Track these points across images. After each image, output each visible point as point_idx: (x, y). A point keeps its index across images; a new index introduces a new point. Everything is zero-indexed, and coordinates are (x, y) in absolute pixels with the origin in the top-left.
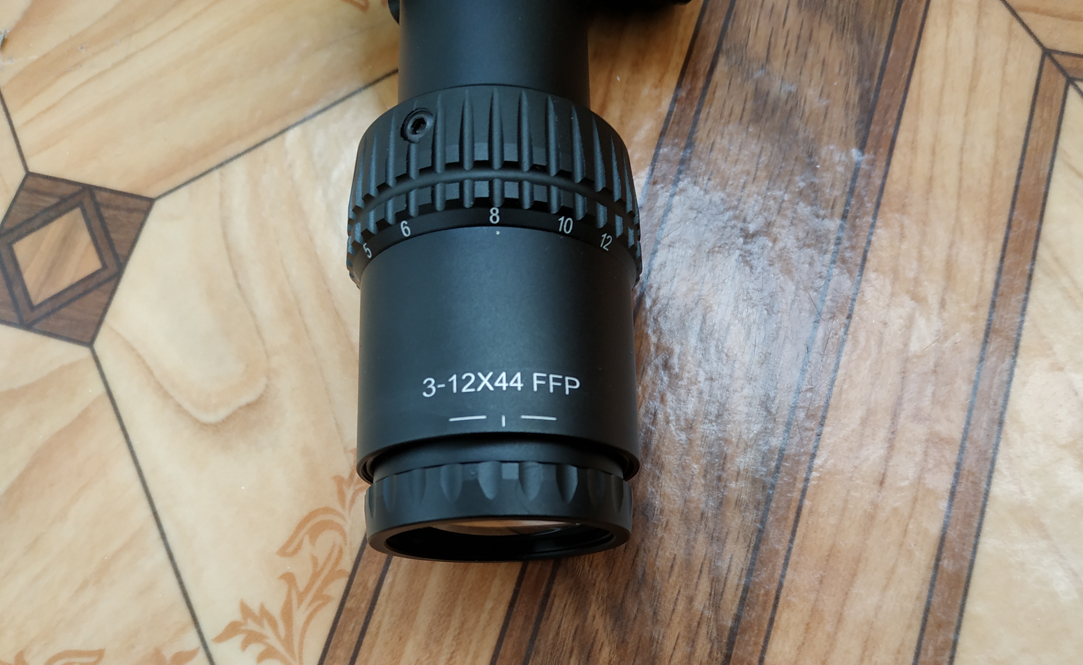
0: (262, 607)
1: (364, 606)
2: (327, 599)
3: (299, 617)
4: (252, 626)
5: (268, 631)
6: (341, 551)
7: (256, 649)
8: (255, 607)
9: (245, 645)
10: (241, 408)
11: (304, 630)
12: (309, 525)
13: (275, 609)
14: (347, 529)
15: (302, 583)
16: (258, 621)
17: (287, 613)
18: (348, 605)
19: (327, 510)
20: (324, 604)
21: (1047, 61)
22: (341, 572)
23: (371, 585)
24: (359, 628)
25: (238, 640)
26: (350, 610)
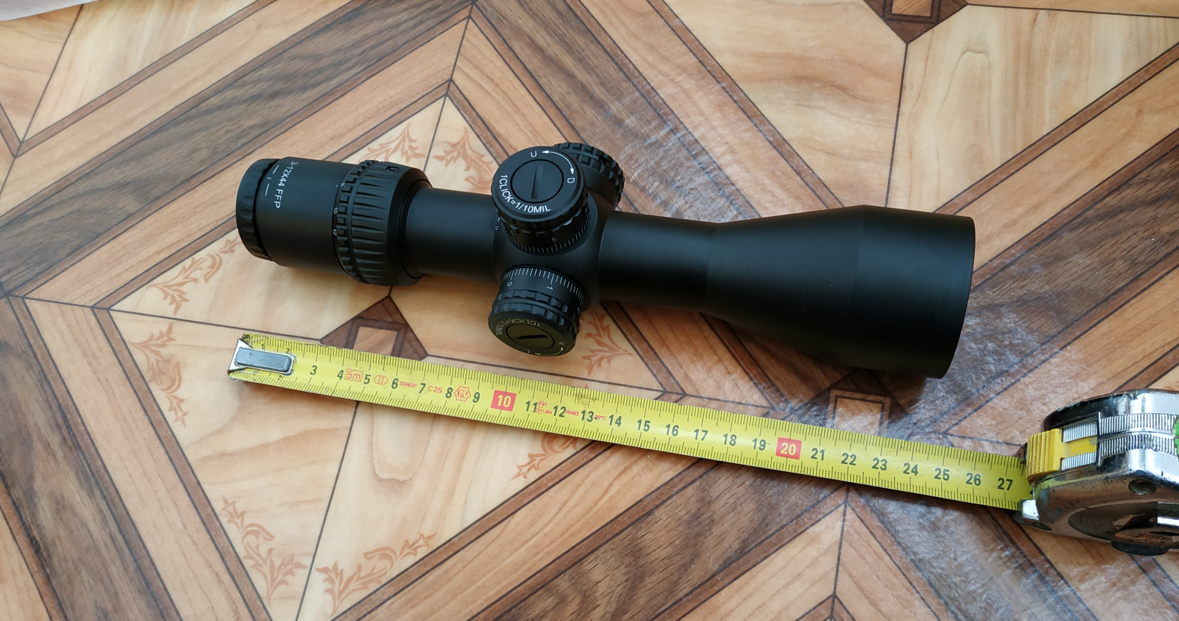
0: (342, 571)
1: (378, 602)
2: (366, 588)
3: (352, 586)
4: (333, 575)
5: (337, 581)
6: (385, 573)
7: (328, 585)
8: (339, 569)
9: (325, 580)
10: (394, 479)
11: (349, 593)
12: (383, 552)
13: (346, 575)
14: (394, 566)
15: (362, 574)
16: (337, 575)
17: (349, 580)
18: (372, 597)
19: (393, 552)
20: (364, 589)
21: (830, 600)
22: (379, 581)
23: (386, 597)
24: (370, 609)
25: (324, 576)
26: (372, 599)
